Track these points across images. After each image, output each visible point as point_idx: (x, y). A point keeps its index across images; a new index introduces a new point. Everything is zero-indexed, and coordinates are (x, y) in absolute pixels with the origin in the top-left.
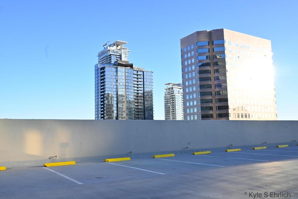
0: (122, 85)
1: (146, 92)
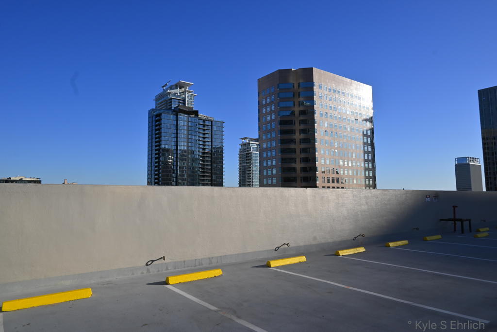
0: (183, 138)
1: (214, 148)
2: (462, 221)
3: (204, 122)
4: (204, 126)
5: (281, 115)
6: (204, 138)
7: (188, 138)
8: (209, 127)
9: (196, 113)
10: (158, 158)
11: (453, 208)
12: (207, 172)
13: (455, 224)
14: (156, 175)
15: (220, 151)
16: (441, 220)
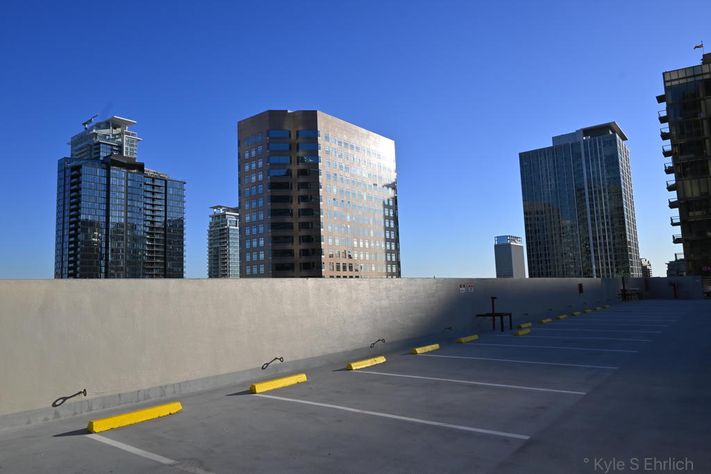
0: (119, 205)
1: (170, 221)
2: (501, 315)
3: (153, 181)
4: (153, 188)
5: (272, 175)
6: (153, 205)
7: (127, 206)
8: (161, 189)
9: (140, 167)
10: (75, 236)
11: (491, 300)
12: (157, 258)
13: (494, 320)
14: (70, 262)
15: (179, 225)
16: (478, 316)
